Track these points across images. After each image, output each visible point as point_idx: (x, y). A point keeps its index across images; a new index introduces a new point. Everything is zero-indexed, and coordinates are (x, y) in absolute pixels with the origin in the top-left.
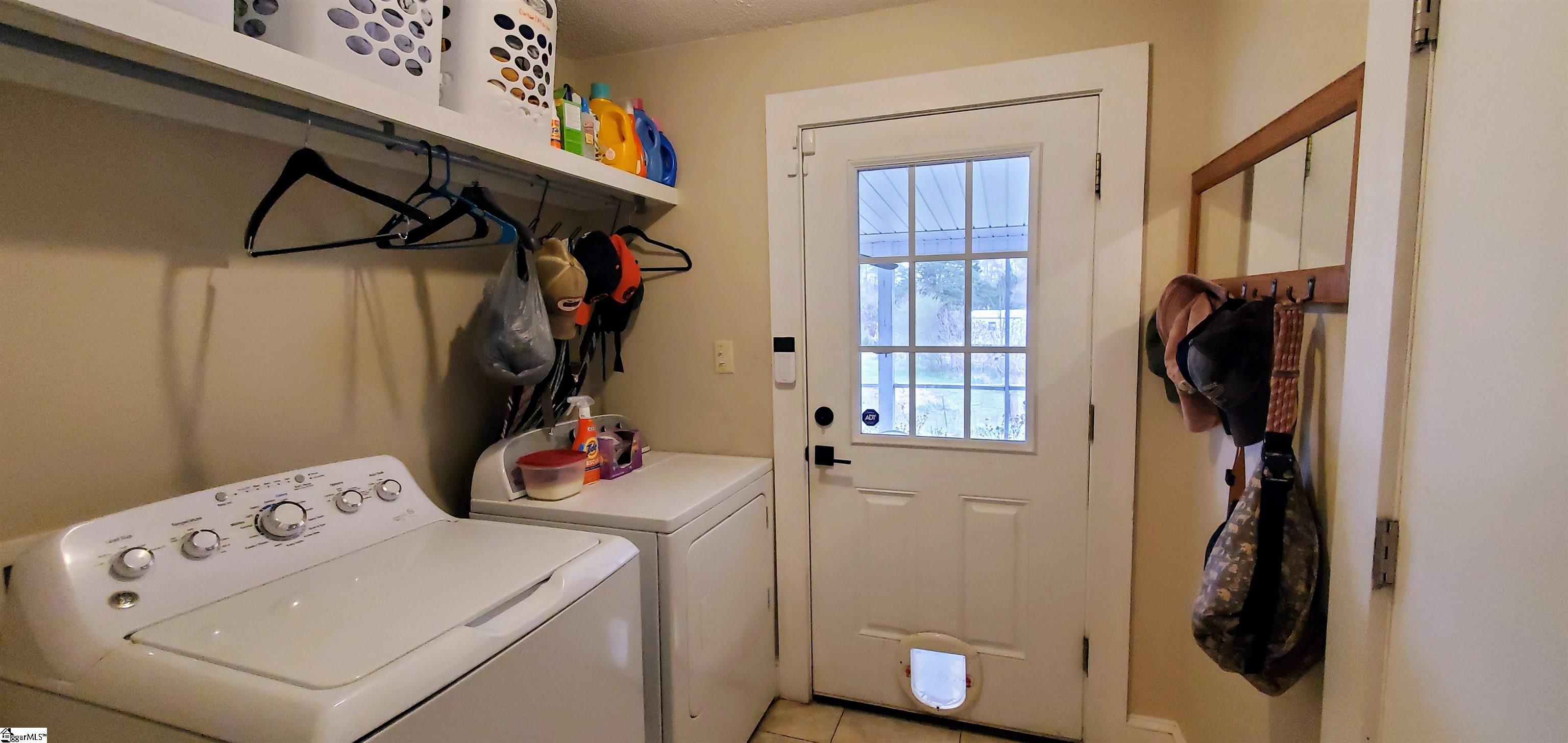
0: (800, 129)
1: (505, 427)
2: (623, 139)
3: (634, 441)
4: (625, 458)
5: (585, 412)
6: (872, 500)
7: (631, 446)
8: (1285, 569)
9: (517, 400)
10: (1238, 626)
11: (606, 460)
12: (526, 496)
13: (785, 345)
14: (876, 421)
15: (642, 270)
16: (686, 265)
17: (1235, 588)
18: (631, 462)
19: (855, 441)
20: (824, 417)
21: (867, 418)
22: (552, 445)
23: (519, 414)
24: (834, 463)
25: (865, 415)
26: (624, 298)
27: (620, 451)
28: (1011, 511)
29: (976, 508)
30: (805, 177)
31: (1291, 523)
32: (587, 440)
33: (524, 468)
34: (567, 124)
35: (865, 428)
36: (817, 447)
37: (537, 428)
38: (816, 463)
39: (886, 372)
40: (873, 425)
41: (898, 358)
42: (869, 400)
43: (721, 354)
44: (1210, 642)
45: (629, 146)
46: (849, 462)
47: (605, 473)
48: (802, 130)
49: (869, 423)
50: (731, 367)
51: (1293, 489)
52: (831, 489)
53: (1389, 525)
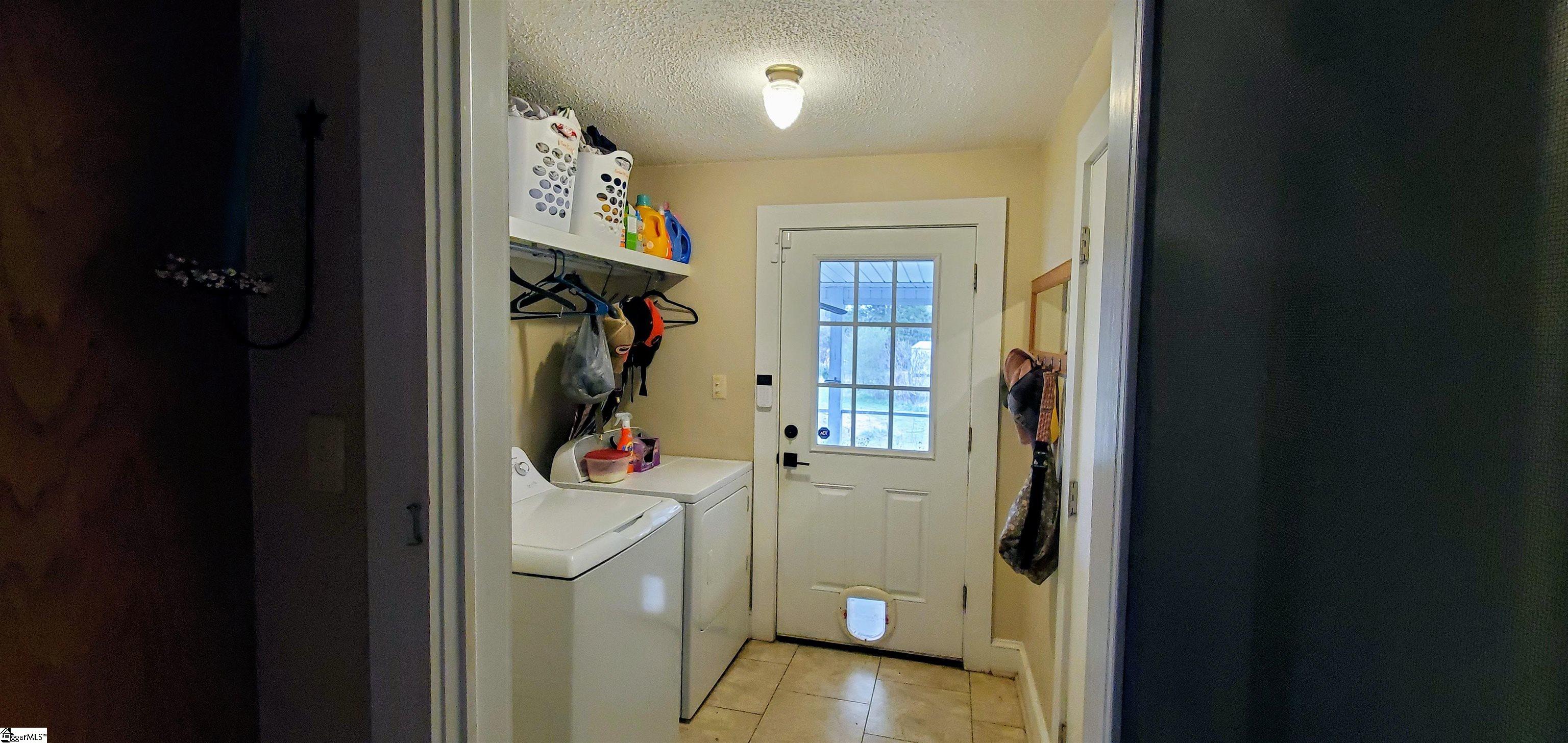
0: (781, 230)
1: (572, 432)
2: (658, 234)
3: (655, 446)
4: (649, 458)
5: (627, 424)
6: (824, 492)
7: (653, 450)
8: (1043, 513)
9: (580, 414)
10: (1019, 544)
11: (638, 459)
12: (589, 480)
13: (765, 380)
14: (828, 435)
15: (665, 322)
16: (694, 320)
17: (1017, 524)
18: (653, 461)
19: (812, 450)
20: (791, 432)
21: (822, 433)
22: (599, 447)
23: (581, 424)
24: (798, 465)
25: (820, 431)
26: (652, 344)
27: (646, 453)
28: (919, 499)
29: (896, 497)
30: (783, 264)
31: (1047, 490)
32: (628, 443)
33: (588, 460)
34: (629, 231)
35: (820, 441)
36: (786, 454)
37: (589, 434)
38: (784, 465)
39: (835, 401)
40: (826, 438)
41: (843, 391)
42: (823, 421)
43: (717, 385)
44: (1006, 554)
45: (664, 239)
46: (808, 464)
47: (637, 468)
48: (782, 231)
49: (822, 437)
50: (723, 395)
51: (1049, 471)
52: (795, 484)
53: (1074, 484)
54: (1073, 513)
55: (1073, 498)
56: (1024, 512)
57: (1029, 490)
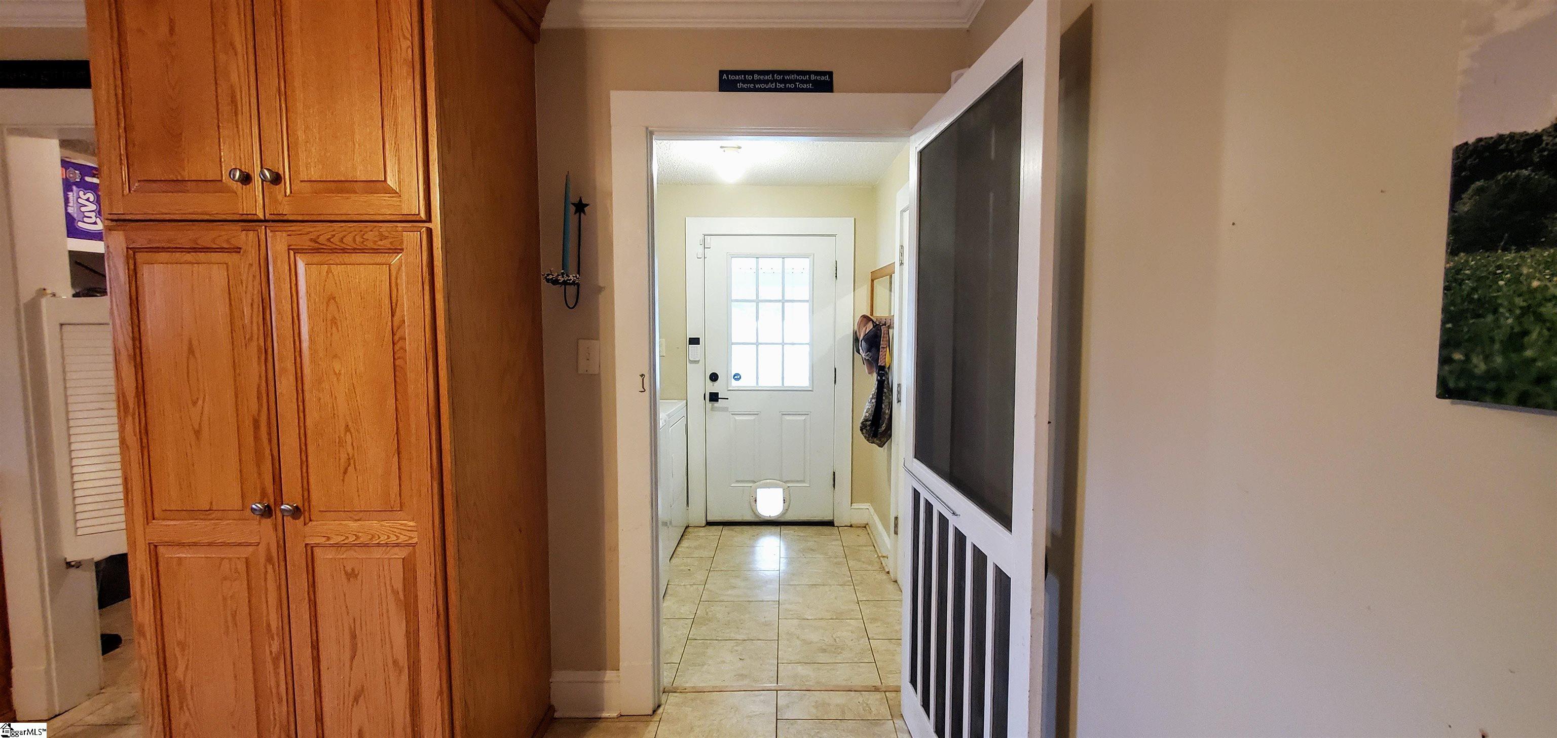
6: (737, 418)
8: (883, 406)
10: (870, 426)
13: (694, 341)
14: (739, 378)
17: (870, 412)
19: (729, 389)
20: (714, 377)
21: (736, 377)
24: (719, 400)
25: (734, 376)
28: (803, 418)
29: (788, 418)
30: (706, 259)
35: (734, 382)
36: (710, 393)
38: (710, 401)
40: (738, 380)
41: (750, 348)
42: (736, 369)
44: (863, 431)
46: (727, 399)
48: (705, 236)
49: (736, 379)
50: (664, 353)
51: (886, 383)
52: (717, 414)
53: (899, 385)
54: (899, 401)
55: (899, 392)
56: (874, 405)
57: (875, 394)
